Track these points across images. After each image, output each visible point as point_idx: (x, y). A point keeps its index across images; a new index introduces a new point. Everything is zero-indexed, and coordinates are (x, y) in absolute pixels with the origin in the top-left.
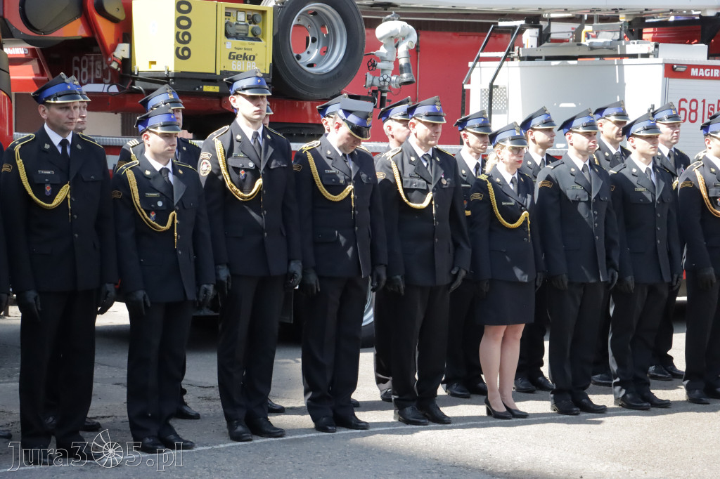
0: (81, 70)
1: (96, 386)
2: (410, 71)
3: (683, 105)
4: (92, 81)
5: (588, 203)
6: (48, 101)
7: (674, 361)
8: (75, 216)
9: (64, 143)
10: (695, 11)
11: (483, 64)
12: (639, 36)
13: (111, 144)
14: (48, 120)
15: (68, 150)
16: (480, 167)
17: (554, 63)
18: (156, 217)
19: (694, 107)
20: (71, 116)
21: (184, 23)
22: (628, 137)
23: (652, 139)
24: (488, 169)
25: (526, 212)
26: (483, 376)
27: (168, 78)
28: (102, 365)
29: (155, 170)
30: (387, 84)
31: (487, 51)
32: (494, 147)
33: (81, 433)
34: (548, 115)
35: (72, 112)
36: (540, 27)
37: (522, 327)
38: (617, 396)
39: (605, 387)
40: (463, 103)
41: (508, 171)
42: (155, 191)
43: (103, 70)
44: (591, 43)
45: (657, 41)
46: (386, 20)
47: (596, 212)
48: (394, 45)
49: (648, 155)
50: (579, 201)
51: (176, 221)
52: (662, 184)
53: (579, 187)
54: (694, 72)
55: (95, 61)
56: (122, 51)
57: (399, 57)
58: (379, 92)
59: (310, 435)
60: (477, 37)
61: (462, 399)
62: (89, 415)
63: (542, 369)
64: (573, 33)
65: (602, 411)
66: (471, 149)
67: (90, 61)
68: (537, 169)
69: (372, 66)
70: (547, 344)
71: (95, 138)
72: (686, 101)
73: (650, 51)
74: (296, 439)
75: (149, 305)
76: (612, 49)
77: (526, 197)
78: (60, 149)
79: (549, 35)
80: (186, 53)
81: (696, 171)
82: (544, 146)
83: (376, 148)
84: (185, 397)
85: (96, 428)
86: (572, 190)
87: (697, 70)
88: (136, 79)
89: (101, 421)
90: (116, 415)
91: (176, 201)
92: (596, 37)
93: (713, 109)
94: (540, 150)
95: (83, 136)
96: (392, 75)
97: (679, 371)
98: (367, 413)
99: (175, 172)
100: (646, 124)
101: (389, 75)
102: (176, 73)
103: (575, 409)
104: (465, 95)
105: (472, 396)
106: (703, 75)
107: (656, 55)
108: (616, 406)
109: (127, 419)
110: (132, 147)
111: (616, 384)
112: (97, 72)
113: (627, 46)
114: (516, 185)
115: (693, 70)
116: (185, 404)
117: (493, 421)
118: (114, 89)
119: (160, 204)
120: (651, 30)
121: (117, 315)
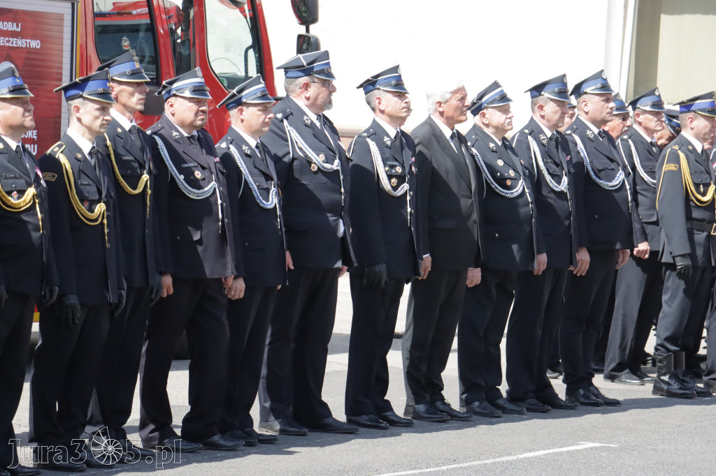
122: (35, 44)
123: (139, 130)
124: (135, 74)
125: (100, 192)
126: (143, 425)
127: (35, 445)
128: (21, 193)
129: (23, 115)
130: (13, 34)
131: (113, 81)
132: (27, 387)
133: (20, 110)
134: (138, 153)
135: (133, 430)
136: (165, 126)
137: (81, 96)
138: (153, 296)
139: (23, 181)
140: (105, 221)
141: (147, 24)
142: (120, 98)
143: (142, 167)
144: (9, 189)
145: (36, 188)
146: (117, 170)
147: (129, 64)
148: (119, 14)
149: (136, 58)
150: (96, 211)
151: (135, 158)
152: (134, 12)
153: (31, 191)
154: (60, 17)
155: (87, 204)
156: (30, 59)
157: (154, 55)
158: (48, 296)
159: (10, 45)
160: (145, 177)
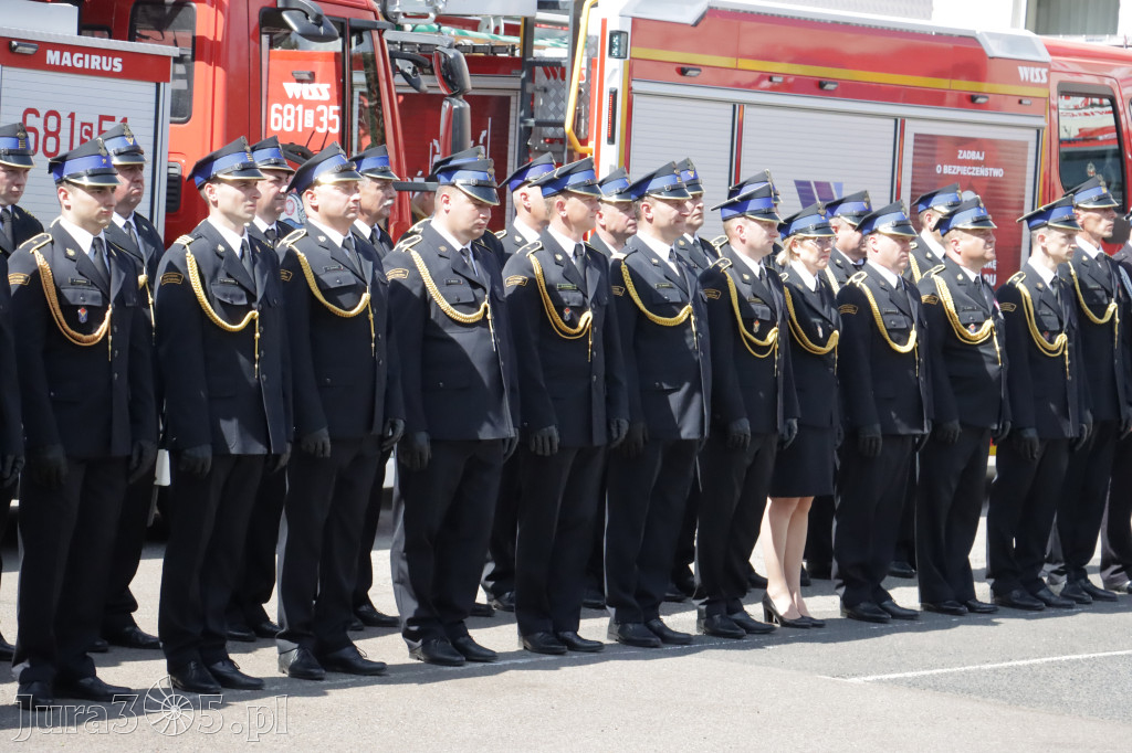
3: (32, 121)
19: (52, 126)
54: (52, 57)
72: (38, 115)
81: (37, 253)
87: (57, 53)
93: (89, 133)
106: (70, 65)
115: (49, 53)
122: (998, 173)
123: (1106, 258)
124: (1101, 199)
125: (1061, 323)
126: (1105, 565)
127: (992, 581)
128: (979, 325)
129: (985, 247)
130: (977, 163)
131: (1078, 207)
132: (983, 522)
133: (982, 241)
134: (1105, 281)
135: (1094, 570)
136: (1129, 254)
137: (1046, 225)
138: (1122, 428)
139: (980, 313)
140: (1066, 353)
141: (1115, 150)
142: (1086, 226)
143: (1109, 295)
144: (966, 322)
145: (994, 320)
146: (1082, 300)
147: (1096, 189)
148: (1085, 140)
149: (1103, 183)
150: (1056, 342)
151: (1103, 287)
152: (1101, 138)
153: (989, 323)
154: (1024, 145)
155: (1047, 335)
156: (991, 188)
157: (1120, 181)
158: (1000, 432)
159: (973, 174)
160: (1113, 306)
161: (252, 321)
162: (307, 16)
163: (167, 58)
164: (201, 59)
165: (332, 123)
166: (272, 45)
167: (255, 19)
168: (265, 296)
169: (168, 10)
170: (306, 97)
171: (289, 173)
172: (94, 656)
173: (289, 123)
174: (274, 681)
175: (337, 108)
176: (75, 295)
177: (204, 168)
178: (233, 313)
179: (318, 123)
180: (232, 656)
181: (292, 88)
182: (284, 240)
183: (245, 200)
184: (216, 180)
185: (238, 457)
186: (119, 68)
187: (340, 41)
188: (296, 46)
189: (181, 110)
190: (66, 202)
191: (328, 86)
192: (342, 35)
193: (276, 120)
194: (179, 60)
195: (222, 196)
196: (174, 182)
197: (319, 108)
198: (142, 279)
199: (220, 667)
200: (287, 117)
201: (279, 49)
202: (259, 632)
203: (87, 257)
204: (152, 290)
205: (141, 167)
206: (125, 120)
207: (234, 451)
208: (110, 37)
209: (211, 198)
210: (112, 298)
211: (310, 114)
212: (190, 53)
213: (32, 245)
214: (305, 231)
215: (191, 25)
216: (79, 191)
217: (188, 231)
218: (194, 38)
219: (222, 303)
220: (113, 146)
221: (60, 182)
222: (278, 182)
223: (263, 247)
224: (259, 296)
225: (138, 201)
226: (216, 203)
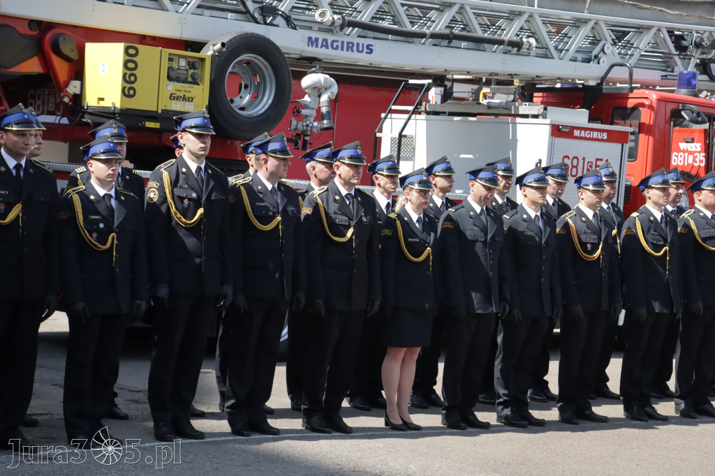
0: (35, 102)
1: (36, 385)
2: (330, 119)
4: (45, 113)
5: (485, 243)
6: (6, 128)
7: (549, 385)
8: (26, 233)
9: (18, 167)
10: (579, 80)
11: (394, 115)
12: (530, 99)
13: (60, 170)
14: (5, 145)
15: (22, 173)
16: (391, 206)
17: (456, 118)
18: (97, 237)
19: (575, 164)
20: (26, 143)
21: (131, 65)
22: (521, 186)
23: (542, 190)
24: (398, 208)
25: (429, 248)
26: (383, 392)
27: (114, 114)
28: (41, 367)
29: (98, 195)
30: (309, 129)
31: (398, 105)
32: (404, 189)
33: (21, 428)
34: (449, 163)
35: (28, 139)
36: (445, 86)
37: (418, 350)
38: (499, 414)
39: (490, 405)
40: (375, 150)
41: (415, 211)
42: (98, 213)
43: (56, 104)
44: (489, 103)
45: (546, 104)
46: (311, 73)
47: (491, 251)
48: (317, 94)
49: (537, 203)
50: (477, 241)
51: (115, 242)
52: (548, 230)
53: (477, 228)
54: (576, 133)
55: (49, 95)
56: (74, 88)
57: (321, 106)
58: (302, 136)
59: (227, 438)
60: (388, 92)
61: (364, 412)
62: (28, 412)
63: (434, 387)
64: (472, 93)
65: (486, 427)
66: (382, 189)
67: (44, 95)
68: (438, 211)
69: (297, 112)
70: (441, 366)
71: (45, 163)
72: (569, 158)
73: (540, 113)
74: (214, 441)
75: (89, 316)
76: (507, 109)
77: (430, 235)
78: (14, 172)
79: (452, 93)
80: (132, 92)
81: (569, 219)
82: (444, 190)
83: (297, 184)
84: (115, 399)
85: (33, 424)
86: (471, 231)
87: (579, 131)
88: (85, 113)
89: (39, 418)
90: (52, 412)
91: (116, 224)
92: (492, 98)
93: (591, 166)
94: (441, 194)
95: (35, 161)
96: (314, 121)
97: (553, 394)
98: (279, 420)
99: (117, 198)
100: (537, 176)
101: (312, 121)
102: (121, 110)
103: (462, 425)
104: (377, 142)
105: (372, 409)
106: (584, 136)
107: (545, 117)
108: (498, 424)
109: (62, 416)
110: (80, 174)
111: (500, 404)
112: (50, 105)
113: (520, 107)
114: (421, 224)
115: (575, 131)
116: (116, 406)
117: (391, 433)
118: (65, 121)
119: (102, 226)
120: (541, 94)
121: (58, 323)
161: (666, 252)
162: (693, 113)
163: (626, 133)
164: (643, 133)
165: (701, 161)
166: (674, 126)
167: (668, 114)
168: (671, 240)
169: (628, 111)
170: (690, 149)
171: (683, 184)
172: (591, 401)
173: (681, 161)
174: (673, 418)
175: (704, 154)
176: (586, 238)
177: (645, 183)
178: (657, 248)
179: (694, 161)
180: (653, 406)
181: (683, 146)
182: (684, 214)
183: (663, 197)
184: (651, 187)
185: (658, 314)
186: (605, 137)
187: (708, 124)
188: (685, 126)
189: (633, 155)
190: (582, 197)
191: (700, 144)
192: (709, 121)
193: (675, 160)
194: (632, 133)
195: (653, 194)
196: (628, 188)
197: (696, 154)
198: (614, 232)
199: (648, 409)
200: (680, 159)
201: (678, 128)
202: (666, 395)
203: (591, 221)
204: (620, 237)
205: (615, 181)
206: (607, 160)
207: (657, 311)
208: (602, 123)
209: (648, 195)
210: (603, 238)
211: (691, 157)
212: (637, 130)
213: (567, 216)
214: (693, 210)
215: (639, 117)
216: (588, 192)
217: (636, 210)
218: (640, 124)
219: (652, 243)
220: (603, 172)
221: (579, 188)
222: (678, 188)
223: (670, 218)
224: (669, 240)
225: (614, 197)
226: (650, 198)
